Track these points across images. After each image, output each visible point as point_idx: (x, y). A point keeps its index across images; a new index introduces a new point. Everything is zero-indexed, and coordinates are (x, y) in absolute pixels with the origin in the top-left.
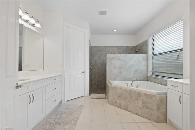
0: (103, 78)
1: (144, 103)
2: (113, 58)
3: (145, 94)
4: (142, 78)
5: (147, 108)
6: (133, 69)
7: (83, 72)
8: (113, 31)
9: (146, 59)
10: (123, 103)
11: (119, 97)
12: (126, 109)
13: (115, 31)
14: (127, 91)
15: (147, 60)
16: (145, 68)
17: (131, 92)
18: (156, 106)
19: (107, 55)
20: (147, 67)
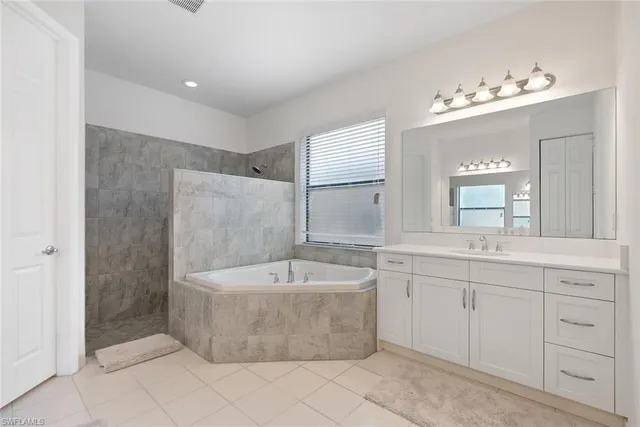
0: (129, 268)
1: (335, 320)
2: (200, 188)
3: (338, 295)
4: (283, 254)
5: (343, 330)
6: (262, 229)
7: (50, 252)
8: (183, 82)
9: (291, 196)
10: (271, 339)
11: (257, 325)
12: (282, 356)
13: (191, 84)
14: (285, 296)
15: (294, 200)
16: (287, 223)
17: (297, 300)
18: (361, 319)
19: (178, 173)
20: (294, 220)
